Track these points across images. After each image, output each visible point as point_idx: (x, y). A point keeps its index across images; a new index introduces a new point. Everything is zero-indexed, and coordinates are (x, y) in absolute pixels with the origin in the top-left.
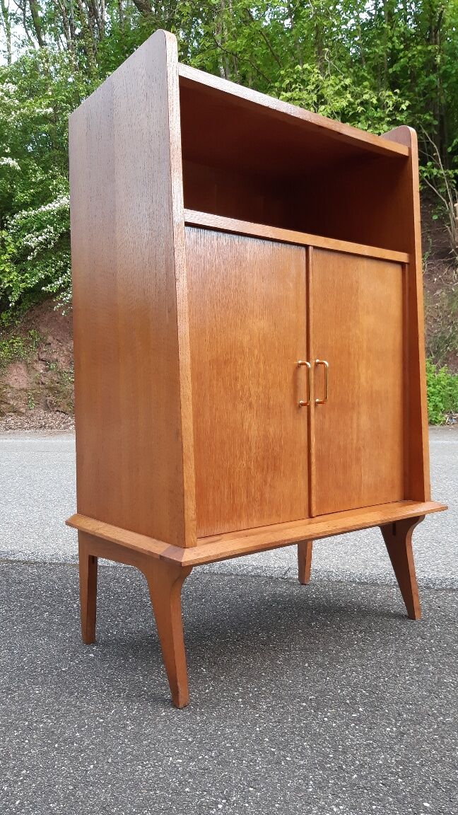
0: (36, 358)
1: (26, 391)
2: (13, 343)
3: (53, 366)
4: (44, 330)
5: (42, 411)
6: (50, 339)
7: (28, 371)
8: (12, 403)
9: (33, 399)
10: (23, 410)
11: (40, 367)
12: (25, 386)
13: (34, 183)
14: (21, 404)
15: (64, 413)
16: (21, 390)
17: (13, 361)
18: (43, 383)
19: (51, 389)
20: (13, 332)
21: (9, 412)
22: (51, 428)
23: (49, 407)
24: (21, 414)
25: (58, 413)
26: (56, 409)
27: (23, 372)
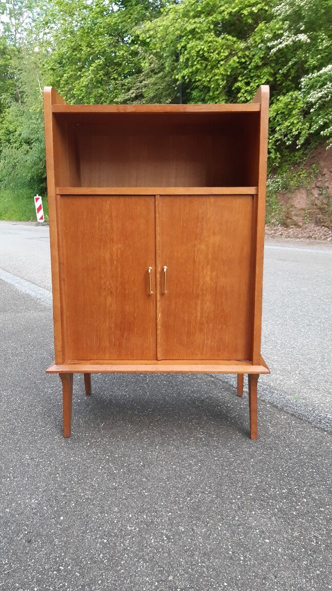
0: (314, 186)
1: (304, 210)
2: (300, 174)
3: (324, 192)
4: (322, 164)
5: (313, 225)
6: (325, 171)
7: (308, 195)
8: (294, 218)
9: (308, 216)
10: (301, 224)
11: (316, 192)
12: (304, 207)
13: (321, 50)
14: (300, 219)
15: (328, 227)
16: (301, 209)
17: (298, 188)
18: (316, 205)
19: (321, 209)
20: (302, 166)
21: (292, 225)
22: (315, 238)
23: (318, 223)
24: (299, 227)
25: (323, 227)
26: (322, 224)
27: (304, 196)
